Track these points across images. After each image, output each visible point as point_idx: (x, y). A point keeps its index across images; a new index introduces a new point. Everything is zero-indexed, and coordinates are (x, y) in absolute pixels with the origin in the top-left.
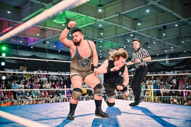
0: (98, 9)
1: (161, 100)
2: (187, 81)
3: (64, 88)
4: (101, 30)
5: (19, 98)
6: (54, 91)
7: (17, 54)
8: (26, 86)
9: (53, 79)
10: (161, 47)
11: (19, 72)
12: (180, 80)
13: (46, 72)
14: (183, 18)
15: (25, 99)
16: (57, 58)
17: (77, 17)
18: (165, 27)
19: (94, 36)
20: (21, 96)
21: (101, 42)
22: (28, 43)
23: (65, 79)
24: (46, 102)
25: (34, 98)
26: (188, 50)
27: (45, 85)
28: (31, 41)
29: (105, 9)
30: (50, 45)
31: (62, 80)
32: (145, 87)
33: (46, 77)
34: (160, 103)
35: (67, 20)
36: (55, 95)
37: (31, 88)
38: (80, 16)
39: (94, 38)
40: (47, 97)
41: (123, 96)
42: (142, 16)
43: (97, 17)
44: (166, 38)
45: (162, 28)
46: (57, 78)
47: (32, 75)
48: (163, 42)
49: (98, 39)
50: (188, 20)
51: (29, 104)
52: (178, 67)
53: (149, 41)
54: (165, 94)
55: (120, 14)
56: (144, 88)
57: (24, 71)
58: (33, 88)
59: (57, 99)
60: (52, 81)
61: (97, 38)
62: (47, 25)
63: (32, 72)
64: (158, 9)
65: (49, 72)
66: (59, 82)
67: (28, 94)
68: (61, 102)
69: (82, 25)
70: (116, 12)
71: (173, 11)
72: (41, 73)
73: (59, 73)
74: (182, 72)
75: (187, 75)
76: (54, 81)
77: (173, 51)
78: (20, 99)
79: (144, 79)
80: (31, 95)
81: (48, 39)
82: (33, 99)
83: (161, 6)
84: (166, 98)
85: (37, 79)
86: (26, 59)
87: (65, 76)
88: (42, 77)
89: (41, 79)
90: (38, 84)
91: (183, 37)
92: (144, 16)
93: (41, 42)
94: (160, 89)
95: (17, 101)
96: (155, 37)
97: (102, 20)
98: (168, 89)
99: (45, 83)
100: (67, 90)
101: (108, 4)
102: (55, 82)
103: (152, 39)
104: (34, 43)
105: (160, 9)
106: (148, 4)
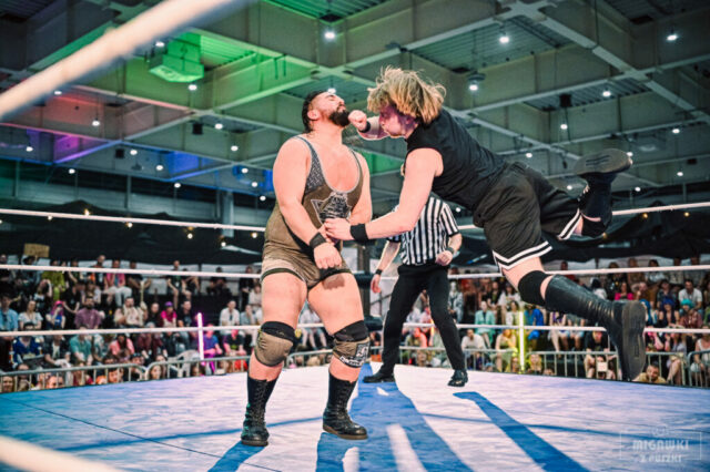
0: (321, 30)
1: (553, 364)
2: (645, 296)
3: (194, 324)
5: (19, 364)
6: (157, 337)
7: (12, 198)
8: (49, 317)
9: (152, 292)
10: (553, 170)
11: (20, 264)
12: (620, 291)
13: (127, 263)
14: (629, 69)
15: (44, 367)
16: (170, 212)
17: (245, 58)
18: (566, 100)
20: (26, 357)
22: (55, 156)
23: (199, 293)
24: (125, 378)
25: (82, 365)
26: (646, 185)
27: (122, 312)
28: (68, 149)
29: (348, 29)
30: (140, 163)
31: (188, 293)
32: (494, 319)
33: (127, 285)
34: (550, 375)
35: (207, 69)
36: (159, 350)
37: (70, 325)
38: (254, 55)
40: (131, 359)
41: (413, 351)
42: (484, 59)
43: (318, 59)
44: (569, 139)
45: (556, 104)
46: (169, 288)
47: (71, 276)
48: (560, 154)
50: (647, 75)
51: (61, 386)
52: (613, 246)
53: (510, 149)
54: (566, 343)
55: (403, 50)
56: (490, 323)
57: (41, 261)
58: (74, 328)
59: (166, 366)
60: (149, 300)
62: (129, 86)
63: (72, 266)
64: (541, 33)
65: (138, 265)
66: (176, 300)
67: (56, 349)
68: (184, 375)
69: (261, 90)
70: (388, 43)
71: (593, 44)
72: (108, 268)
73: (176, 269)
74: (625, 264)
75: (643, 274)
76: (156, 299)
78: (23, 367)
79: (493, 290)
80: (68, 354)
81: (132, 141)
82: (77, 368)
83: (551, 24)
84: (568, 357)
85: (93, 291)
86: (50, 215)
87: (200, 279)
88: (110, 286)
89: (107, 291)
90: (94, 311)
91: (630, 136)
92: (490, 60)
93: (106, 150)
94: (548, 324)
95: (13, 376)
96: (529, 136)
97: (338, 72)
98: (579, 324)
99: (121, 308)
100: (205, 333)
101: (358, 11)
102: (159, 303)
103: (522, 141)
104: (80, 154)
105: (549, 34)
106: (506, 16)
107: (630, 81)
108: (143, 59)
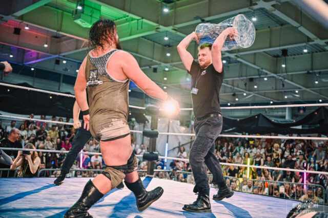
0: (162, 7)
4: (167, 48)
10: (278, 88)
14: (317, 39)
17: (123, 19)
18: (285, 52)
19: (153, 58)
21: (167, 69)
22: (25, 60)
26: (325, 99)
28: (31, 57)
29: (176, 8)
30: (67, 68)
39: (154, 60)
43: (160, 22)
44: (286, 72)
45: (280, 54)
48: (281, 80)
49: (160, 64)
50: (326, 43)
53: (256, 75)
55: (203, 20)
61: (158, 62)
62: (63, 28)
64: (274, 17)
69: (130, 35)
70: (195, 16)
71: (299, 25)
77: (300, 98)
81: (64, 56)
83: (277, 13)
91: (317, 73)
93: (51, 59)
96: (265, 69)
97: (170, 29)
103: (262, 72)
104: (37, 61)
105: (278, 18)
106: (255, 7)
107: (317, 45)
108: (71, 15)
